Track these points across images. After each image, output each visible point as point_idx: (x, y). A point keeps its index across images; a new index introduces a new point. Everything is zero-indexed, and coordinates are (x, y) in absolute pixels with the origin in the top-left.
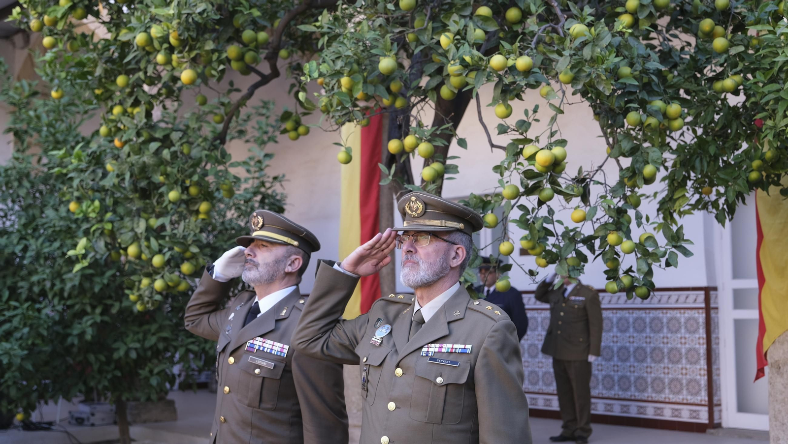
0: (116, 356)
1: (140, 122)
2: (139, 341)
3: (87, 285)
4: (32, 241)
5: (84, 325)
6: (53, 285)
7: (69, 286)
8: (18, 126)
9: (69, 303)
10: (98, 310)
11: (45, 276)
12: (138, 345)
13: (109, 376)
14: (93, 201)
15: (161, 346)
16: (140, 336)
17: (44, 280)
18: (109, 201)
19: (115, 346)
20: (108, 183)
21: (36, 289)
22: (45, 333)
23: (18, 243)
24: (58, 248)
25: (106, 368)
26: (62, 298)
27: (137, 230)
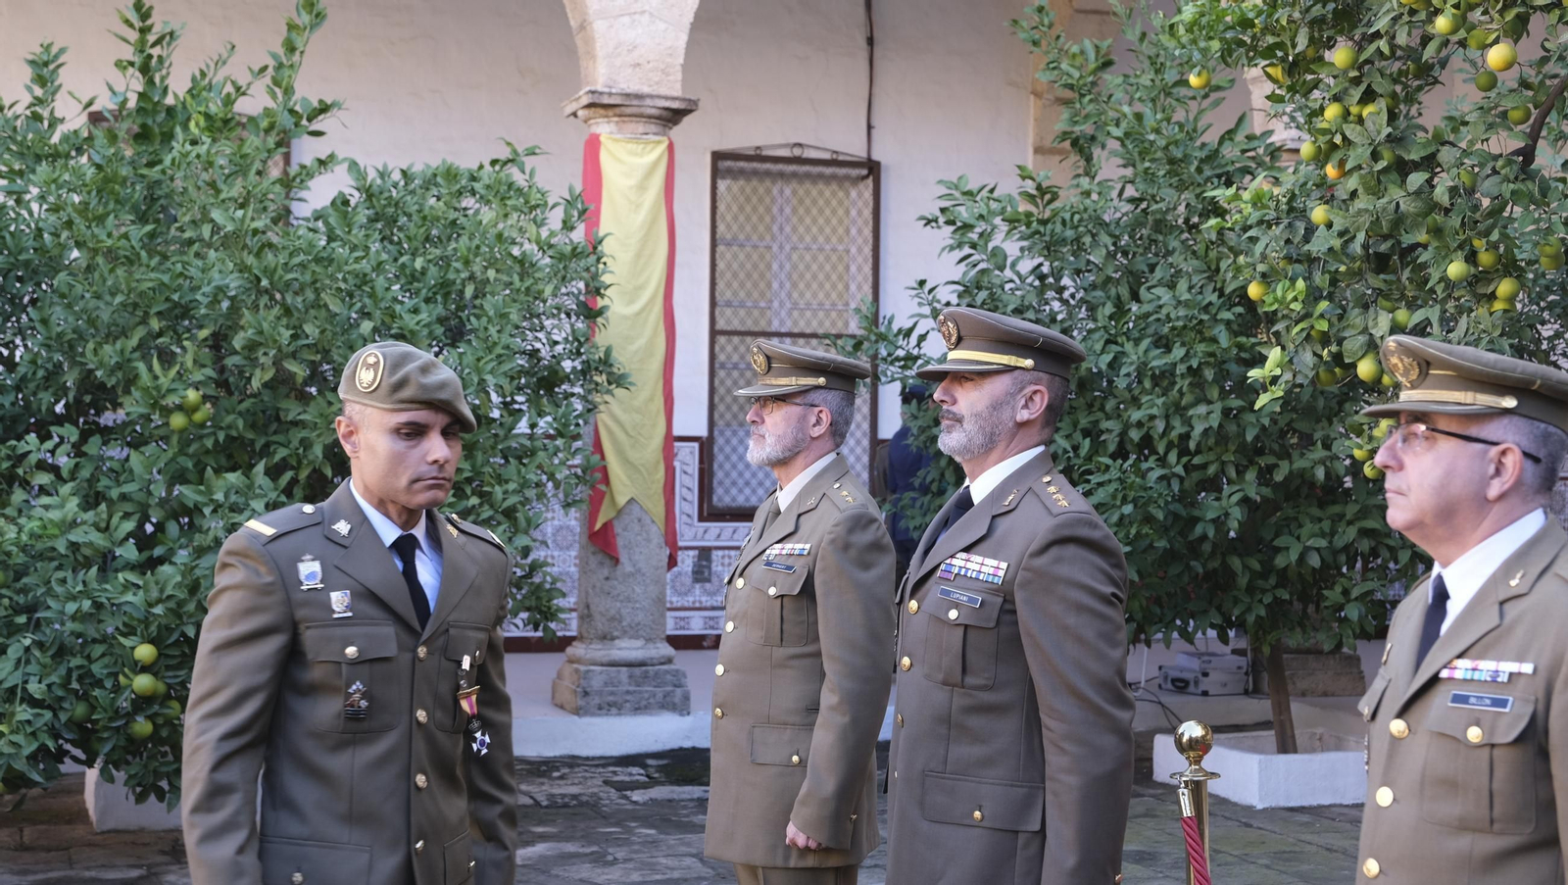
0: (1280, 561)
1: (1379, 133)
2: (1323, 535)
3: (1232, 428)
4: (1129, 347)
5: (1224, 502)
6: (1168, 428)
7: (1199, 429)
8: (1077, 129)
9: (1196, 460)
10: (1251, 476)
11: (1155, 411)
12: (1323, 543)
13: (1268, 599)
14: (1293, 280)
15: (1365, 545)
16: (1326, 525)
17: (1152, 418)
18: (1320, 279)
19: (1279, 542)
20: (1318, 246)
21: (1135, 435)
22: (1160, 516)
23: (1103, 351)
24: (1182, 360)
25: (1260, 583)
26: (1184, 451)
27: (1373, 332)
